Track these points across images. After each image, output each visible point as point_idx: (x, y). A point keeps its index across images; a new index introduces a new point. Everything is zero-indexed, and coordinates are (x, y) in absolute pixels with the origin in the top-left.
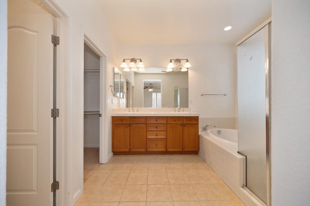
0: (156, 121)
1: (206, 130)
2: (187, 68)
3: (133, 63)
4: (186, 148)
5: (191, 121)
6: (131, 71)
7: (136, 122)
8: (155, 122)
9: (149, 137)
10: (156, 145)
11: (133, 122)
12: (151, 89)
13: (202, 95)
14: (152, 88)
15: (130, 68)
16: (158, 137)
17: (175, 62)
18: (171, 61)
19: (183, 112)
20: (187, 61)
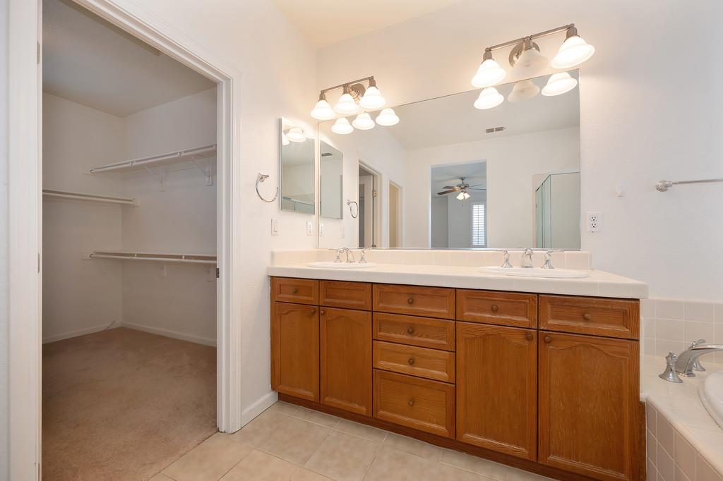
0: (411, 303)
1: (690, 374)
2: (574, 73)
3: (348, 97)
4: (558, 453)
5: (586, 320)
6: (355, 129)
7: (337, 301)
8: (405, 307)
9: (382, 364)
10: (413, 401)
11: (328, 300)
12: (465, 192)
13: (663, 188)
14: (467, 189)
15: (351, 119)
16: (418, 370)
17: (511, 61)
18: (488, 54)
19: (551, 267)
20: (571, 31)
